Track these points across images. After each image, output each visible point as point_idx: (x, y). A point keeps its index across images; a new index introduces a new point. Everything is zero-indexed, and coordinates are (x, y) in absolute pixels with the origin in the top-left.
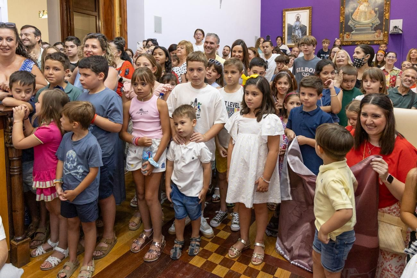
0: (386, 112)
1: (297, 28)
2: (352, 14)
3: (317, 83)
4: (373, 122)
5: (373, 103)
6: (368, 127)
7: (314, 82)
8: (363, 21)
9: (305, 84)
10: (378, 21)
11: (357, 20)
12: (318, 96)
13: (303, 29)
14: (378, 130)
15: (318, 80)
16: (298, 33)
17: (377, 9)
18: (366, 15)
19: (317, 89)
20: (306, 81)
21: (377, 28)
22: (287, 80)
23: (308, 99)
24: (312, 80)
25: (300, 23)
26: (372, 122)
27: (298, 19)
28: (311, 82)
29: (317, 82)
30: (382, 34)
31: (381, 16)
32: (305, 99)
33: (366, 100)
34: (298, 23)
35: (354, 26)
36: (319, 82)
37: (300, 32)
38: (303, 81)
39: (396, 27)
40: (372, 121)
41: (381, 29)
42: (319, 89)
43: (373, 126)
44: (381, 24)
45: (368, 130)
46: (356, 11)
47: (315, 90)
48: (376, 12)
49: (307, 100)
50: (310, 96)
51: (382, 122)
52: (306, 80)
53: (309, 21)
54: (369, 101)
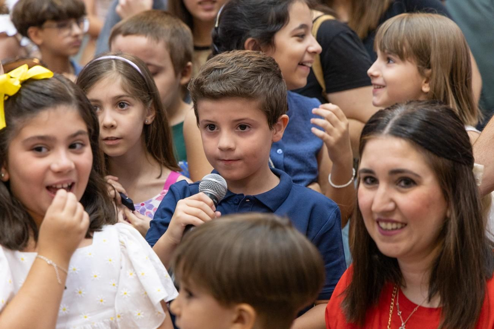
0: (441, 164)
3: (260, 78)
4: (396, 206)
5: (396, 133)
6: (380, 228)
7: (244, 74)
9: (212, 87)
12: (271, 127)
14: (415, 238)
15: (260, 65)
19: (262, 99)
20: (214, 74)
22: (124, 89)
23: (232, 146)
24: (237, 66)
26: (391, 206)
28: (235, 74)
29: (256, 72)
32: (221, 149)
33: (374, 124)
36: (267, 70)
38: (203, 74)
40: (392, 200)
42: (269, 100)
43: (396, 222)
45: (383, 240)
47: (255, 104)
49: (230, 150)
50: (240, 134)
51: (427, 204)
52: (215, 69)
54: (383, 128)
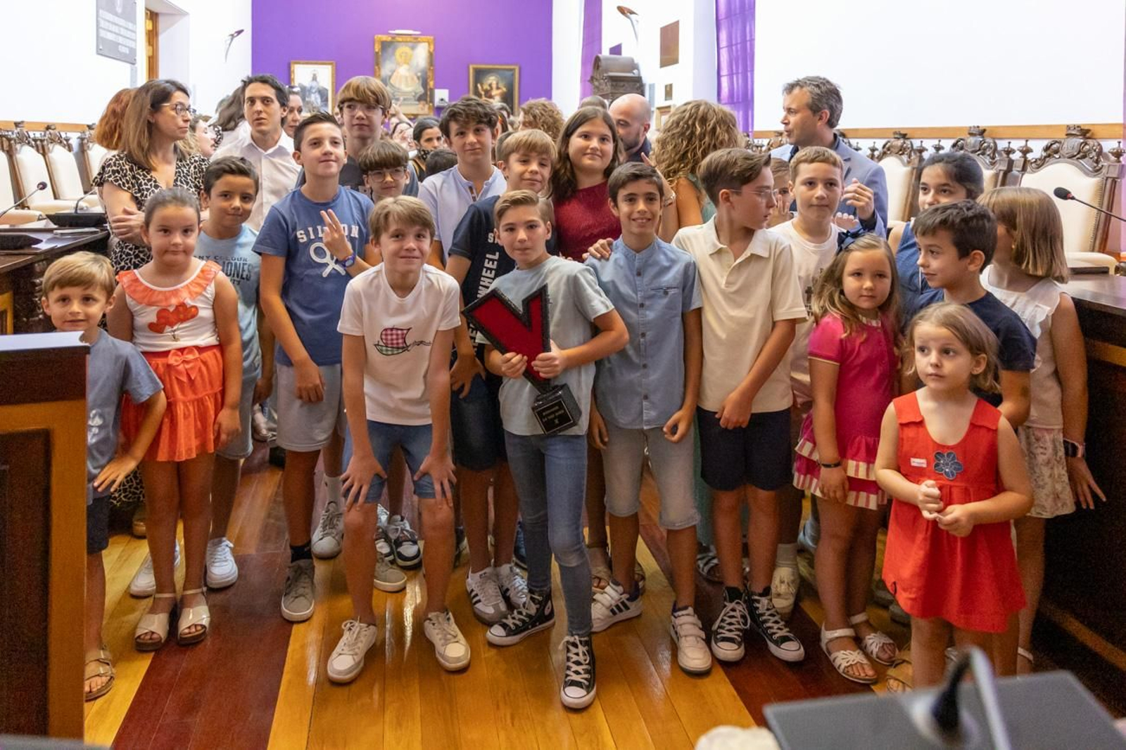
1: (314, 91)
2: (390, 77)
8: (404, 88)
10: (421, 90)
11: (397, 85)
13: (323, 93)
16: (316, 99)
17: (419, 74)
18: (407, 81)
21: (421, 98)
25: (318, 83)
27: (314, 78)
30: (427, 106)
31: (425, 85)
34: (314, 84)
35: (393, 94)
37: (318, 96)
39: (442, 100)
41: (426, 100)
44: (425, 94)
46: (395, 74)
48: (418, 78)
53: (333, 83)
